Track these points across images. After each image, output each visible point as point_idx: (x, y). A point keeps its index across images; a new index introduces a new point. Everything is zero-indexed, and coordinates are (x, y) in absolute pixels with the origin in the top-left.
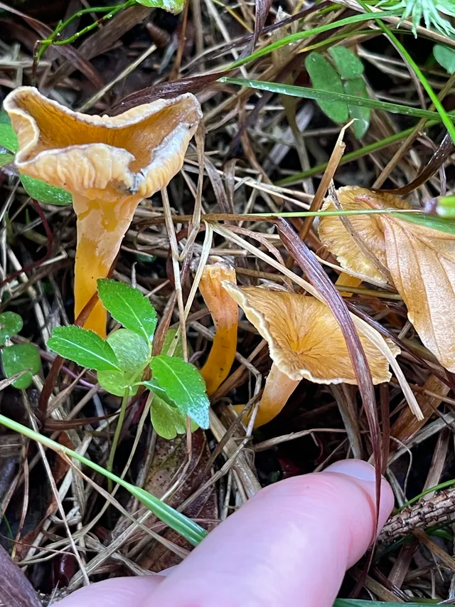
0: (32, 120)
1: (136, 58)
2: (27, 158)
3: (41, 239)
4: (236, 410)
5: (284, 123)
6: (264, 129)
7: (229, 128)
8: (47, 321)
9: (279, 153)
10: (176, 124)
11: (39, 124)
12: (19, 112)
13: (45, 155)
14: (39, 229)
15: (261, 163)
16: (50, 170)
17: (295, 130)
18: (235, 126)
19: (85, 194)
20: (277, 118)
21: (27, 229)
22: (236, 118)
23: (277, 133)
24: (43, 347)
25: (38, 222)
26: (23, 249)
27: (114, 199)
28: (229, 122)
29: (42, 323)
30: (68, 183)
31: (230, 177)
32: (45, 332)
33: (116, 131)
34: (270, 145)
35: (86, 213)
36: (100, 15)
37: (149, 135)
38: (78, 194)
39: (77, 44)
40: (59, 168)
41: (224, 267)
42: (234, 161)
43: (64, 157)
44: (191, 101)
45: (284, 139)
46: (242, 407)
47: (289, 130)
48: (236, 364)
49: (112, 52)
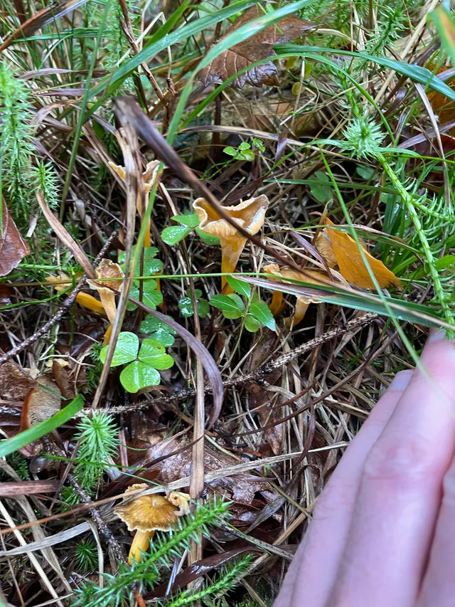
0: (204, 211)
1: (236, 184)
2: (203, 226)
3: (204, 258)
4: (285, 320)
5: (297, 204)
6: (289, 207)
7: (274, 209)
8: (209, 291)
9: (296, 216)
10: (259, 208)
11: (207, 212)
12: (199, 208)
13: (210, 224)
14: (202, 254)
15: (289, 220)
16: (213, 229)
17: (302, 206)
18: (277, 207)
19: (226, 238)
20: (294, 202)
21: (198, 254)
22: (278, 204)
23: (294, 209)
24: (208, 300)
25: (202, 251)
26: (197, 263)
27: (238, 239)
28: (275, 206)
29: (207, 292)
30: (220, 234)
31: (278, 226)
32: (209, 295)
33: (236, 212)
34: (292, 213)
35: (226, 246)
36: (220, 167)
37: (249, 213)
38: (223, 238)
39: (214, 178)
40: (216, 228)
41: (274, 265)
42: (279, 221)
43: (218, 224)
44: (264, 198)
45: (297, 210)
46: (288, 318)
47: (299, 206)
48: (283, 301)
49: (226, 182)
